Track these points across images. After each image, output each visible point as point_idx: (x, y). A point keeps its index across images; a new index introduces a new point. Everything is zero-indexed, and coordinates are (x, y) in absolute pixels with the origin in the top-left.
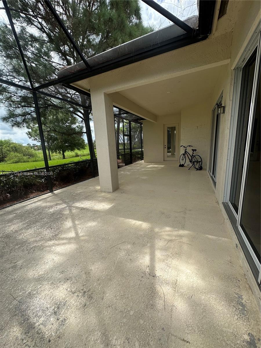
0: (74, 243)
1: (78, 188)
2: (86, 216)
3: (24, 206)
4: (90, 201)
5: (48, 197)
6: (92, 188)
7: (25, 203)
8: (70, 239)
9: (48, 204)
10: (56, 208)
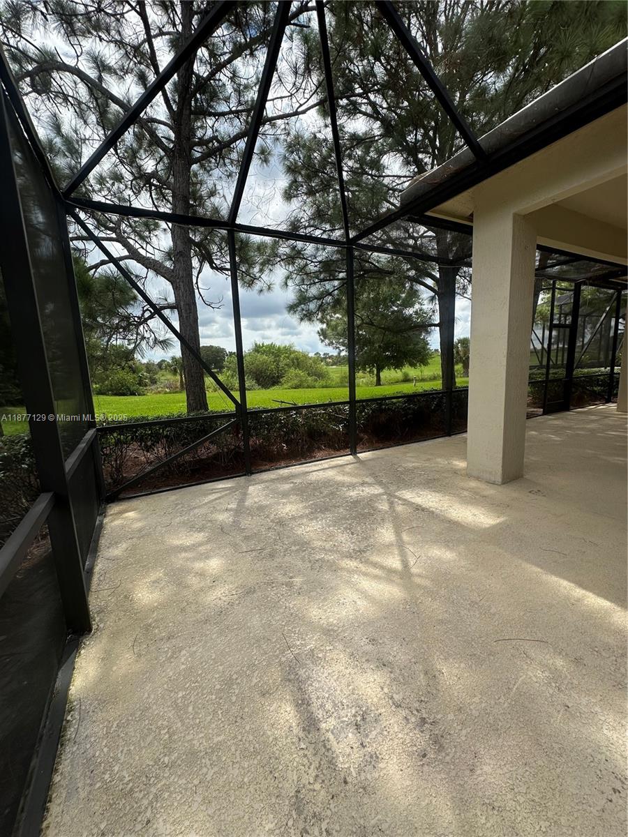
0: (398, 584)
1: (408, 455)
2: (427, 529)
3: (307, 472)
4: (437, 495)
5: (347, 464)
6: (442, 462)
7: (307, 467)
8: (390, 571)
9: (347, 479)
10: (363, 491)
